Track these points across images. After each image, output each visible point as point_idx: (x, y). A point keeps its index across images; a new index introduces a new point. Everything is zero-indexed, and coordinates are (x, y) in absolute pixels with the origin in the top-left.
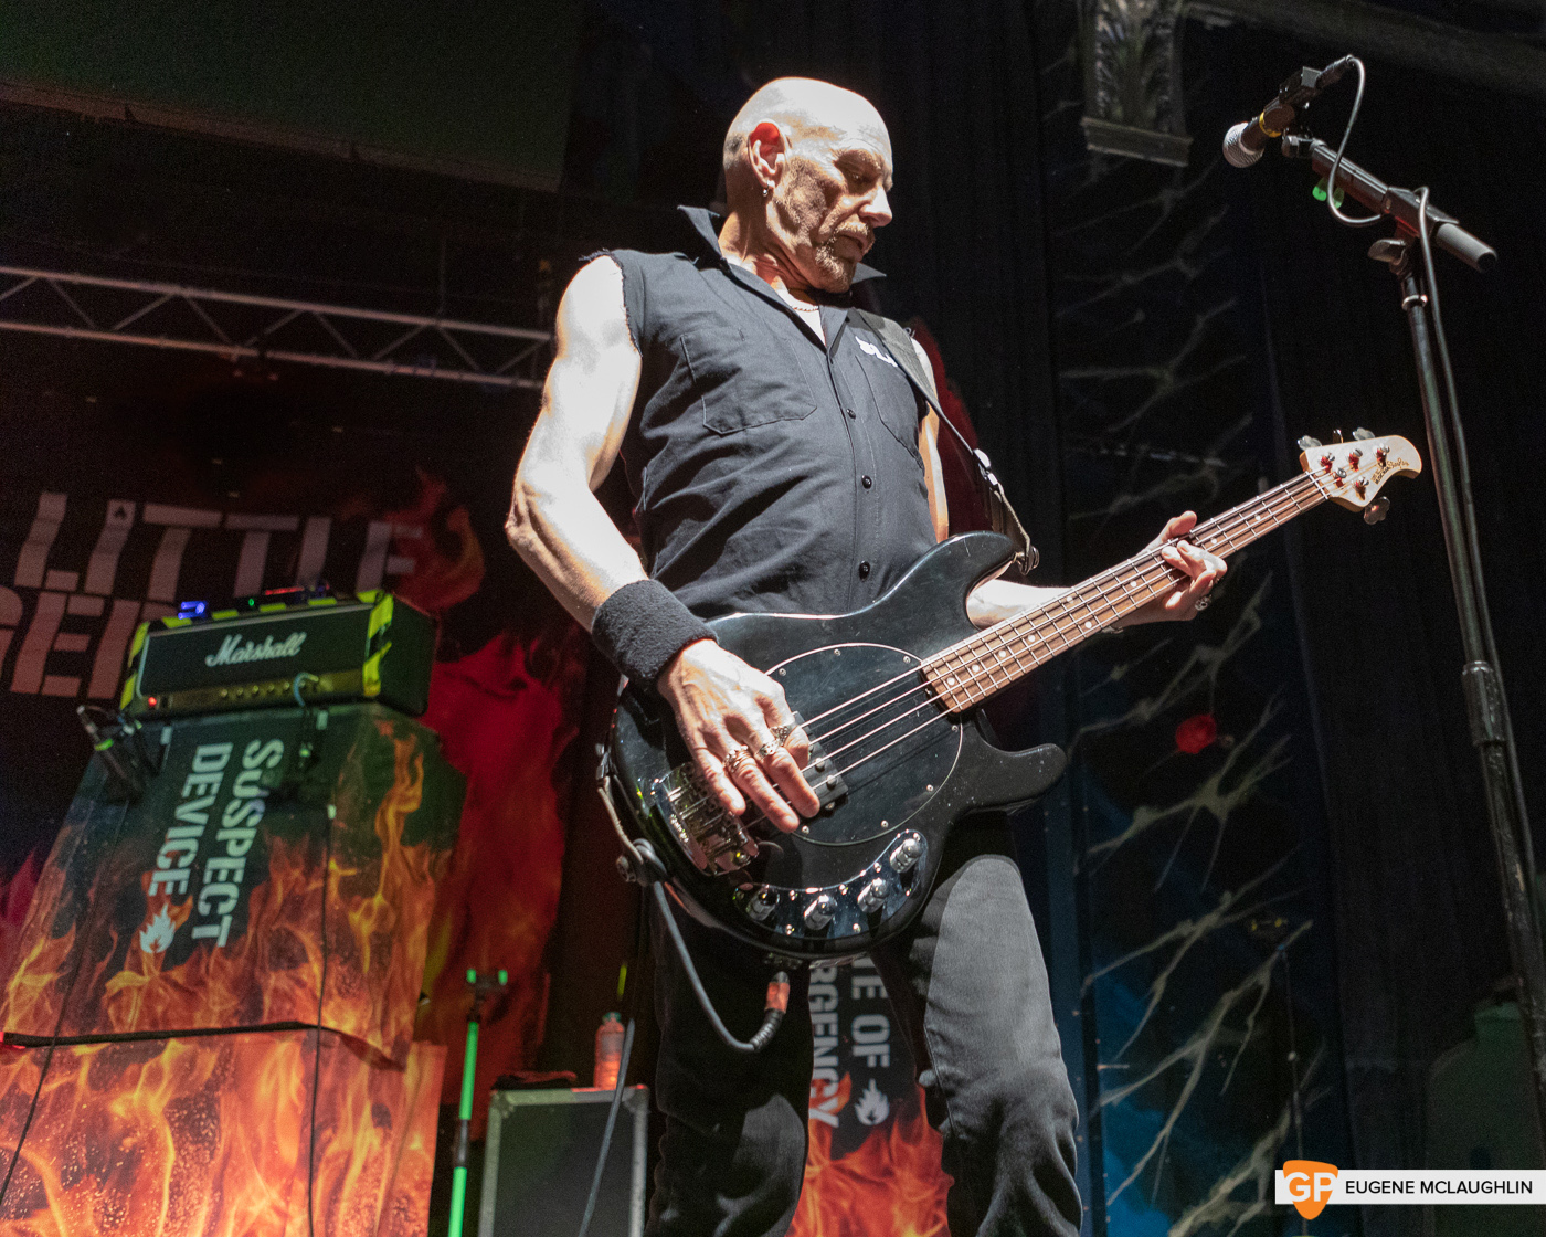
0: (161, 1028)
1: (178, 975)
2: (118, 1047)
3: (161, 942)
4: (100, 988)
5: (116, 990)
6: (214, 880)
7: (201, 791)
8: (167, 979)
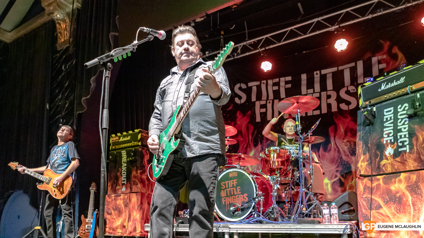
0: (398, 171)
1: (398, 159)
2: (388, 176)
3: (390, 153)
4: (379, 165)
5: (383, 164)
6: (401, 138)
7: (389, 119)
8: (395, 161)
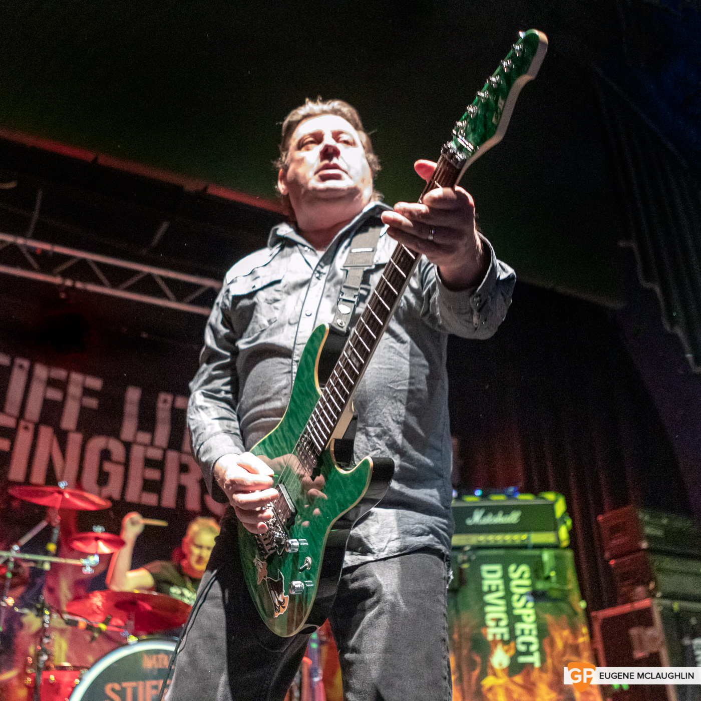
1: (517, 680)
3: (503, 663)
4: (479, 686)
5: (487, 686)
6: (523, 633)
7: (495, 588)
8: (512, 682)
